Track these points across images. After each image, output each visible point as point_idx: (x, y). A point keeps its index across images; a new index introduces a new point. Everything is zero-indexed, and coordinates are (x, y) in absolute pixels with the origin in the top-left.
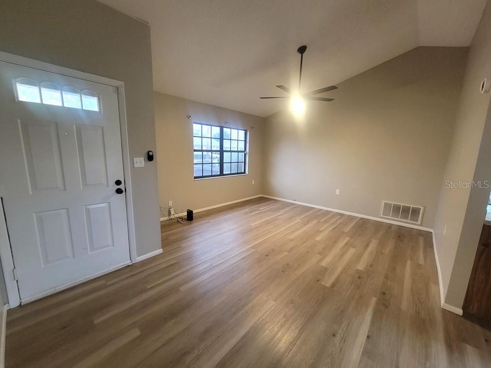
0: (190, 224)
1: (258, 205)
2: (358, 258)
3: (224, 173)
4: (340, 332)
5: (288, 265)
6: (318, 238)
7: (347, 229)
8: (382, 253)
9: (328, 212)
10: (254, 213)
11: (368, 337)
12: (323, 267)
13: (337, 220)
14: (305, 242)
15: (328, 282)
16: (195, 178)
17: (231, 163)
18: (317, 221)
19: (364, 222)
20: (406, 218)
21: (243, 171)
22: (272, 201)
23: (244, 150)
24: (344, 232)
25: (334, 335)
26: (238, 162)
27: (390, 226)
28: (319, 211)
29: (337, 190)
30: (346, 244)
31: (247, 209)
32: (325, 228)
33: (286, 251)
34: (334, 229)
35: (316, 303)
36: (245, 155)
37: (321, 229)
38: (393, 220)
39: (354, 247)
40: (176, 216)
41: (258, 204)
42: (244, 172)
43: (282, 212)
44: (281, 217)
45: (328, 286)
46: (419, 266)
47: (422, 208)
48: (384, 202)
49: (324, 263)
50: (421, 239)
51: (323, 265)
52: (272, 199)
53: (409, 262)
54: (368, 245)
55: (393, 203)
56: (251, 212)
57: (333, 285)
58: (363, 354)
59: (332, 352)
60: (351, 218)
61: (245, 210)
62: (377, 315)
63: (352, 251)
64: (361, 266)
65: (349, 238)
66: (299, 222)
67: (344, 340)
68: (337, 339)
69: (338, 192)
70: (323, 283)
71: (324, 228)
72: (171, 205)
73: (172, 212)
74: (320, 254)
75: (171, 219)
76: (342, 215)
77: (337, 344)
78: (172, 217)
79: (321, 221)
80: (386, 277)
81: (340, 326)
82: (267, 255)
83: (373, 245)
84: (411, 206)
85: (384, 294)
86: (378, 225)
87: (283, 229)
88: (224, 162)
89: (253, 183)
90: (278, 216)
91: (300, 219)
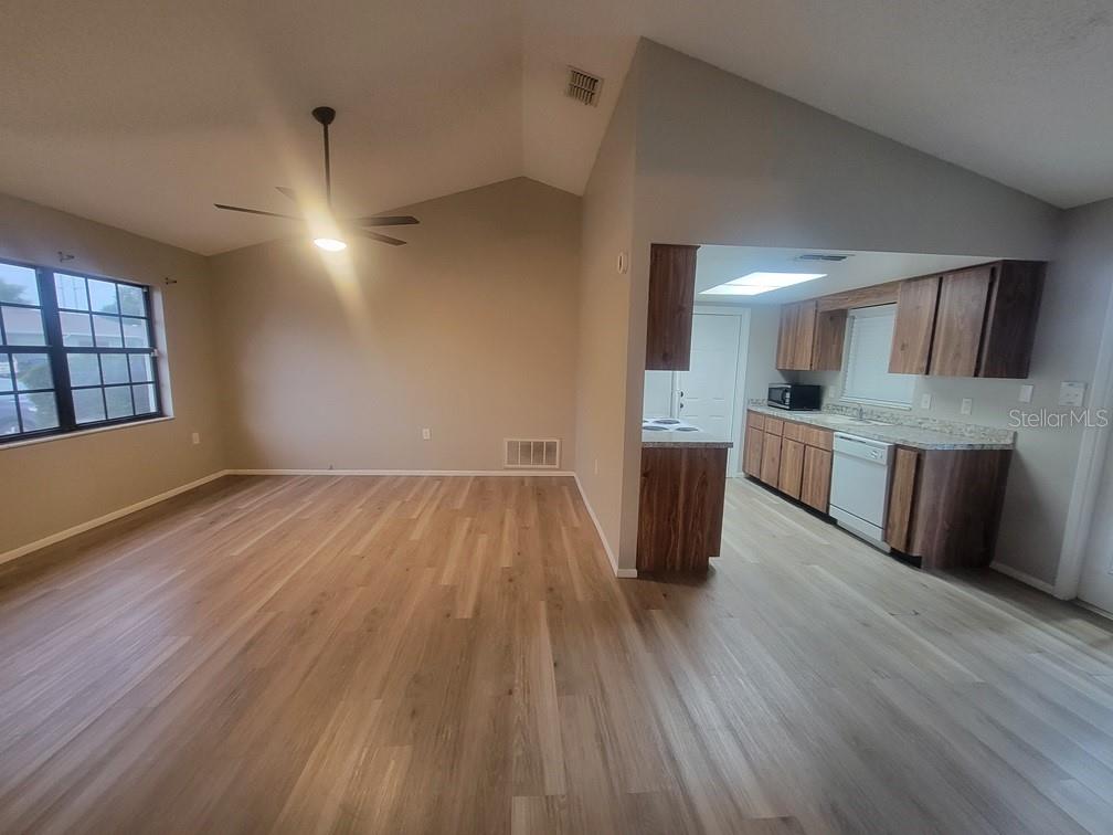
1: (229, 500)
2: (496, 548)
3: (78, 422)
4: (517, 681)
5: (374, 611)
6: (416, 535)
7: (460, 504)
8: (527, 528)
9: (413, 480)
10: (223, 524)
11: (555, 665)
12: (447, 586)
13: (438, 489)
14: (391, 553)
15: (465, 611)
17: (103, 386)
18: (399, 503)
19: (482, 482)
20: (539, 461)
21: (153, 409)
22: (267, 481)
23: (146, 346)
24: (457, 510)
25: (510, 693)
26: (131, 384)
27: (522, 480)
28: (395, 481)
29: (424, 430)
30: (469, 531)
31: (196, 518)
32: (422, 512)
33: (358, 586)
34: (438, 508)
35: (462, 655)
36: (155, 360)
37: (415, 517)
38: (512, 469)
39: (483, 533)
41: (225, 496)
42: (160, 412)
43: (307, 501)
45: (470, 617)
46: (576, 529)
47: (558, 441)
49: (445, 580)
50: (565, 489)
51: (445, 584)
53: (563, 528)
55: (520, 440)
57: (477, 611)
58: (558, 695)
59: (519, 721)
60: (461, 481)
61: (190, 523)
62: (555, 625)
63: (483, 540)
64: (506, 561)
65: (469, 519)
66: (362, 512)
67: (527, 691)
68: (518, 697)
69: (426, 434)
70: (458, 617)
71: (418, 513)
74: (430, 565)
76: (441, 479)
77: (521, 704)
79: (407, 500)
80: (546, 563)
81: (514, 673)
82: (314, 613)
83: (510, 518)
84: (545, 441)
85: (551, 590)
86: (505, 482)
87: (328, 540)
88: (72, 385)
89: (197, 442)
90: (301, 513)
91: (361, 507)
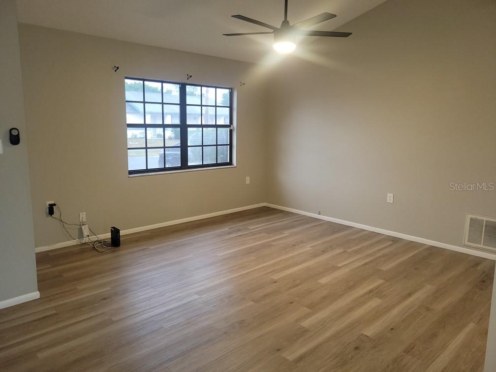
0: (113, 252)
2: (377, 314)
3: (189, 164)
6: (323, 281)
7: (390, 266)
9: (372, 235)
10: (234, 235)
12: (304, 328)
13: (381, 249)
14: (296, 286)
16: (131, 172)
17: (203, 146)
18: (341, 251)
19: (431, 253)
21: (227, 161)
23: (228, 123)
24: (380, 271)
26: (217, 145)
27: (478, 261)
29: (389, 195)
30: (370, 292)
32: (349, 264)
33: (252, 301)
34: (366, 264)
36: (231, 131)
37: (340, 265)
38: (487, 251)
39: (381, 297)
40: (94, 238)
42: (230, 163)
44: (278, 243)
48: (469, 217)
49: (308, 322)
51: (304, 326)
52: (282, 211)
54: (410, 295)
55: (485, 219)
56: (230, 233)
60: (410, 246)
65: (382, 281)
66: (308, 251)
69: (390, 198)
70: (284, 355)
71: (346, 263)
72: (84, 220)
73: (86, 232)
75: (85, 244)
76: (395, 240)
78: (86, 240)
79: (348, 251)
87: (270, 263)
88: (189, 145)
89: (248, 182)
90: (274, 241)
91: (311, 247)
